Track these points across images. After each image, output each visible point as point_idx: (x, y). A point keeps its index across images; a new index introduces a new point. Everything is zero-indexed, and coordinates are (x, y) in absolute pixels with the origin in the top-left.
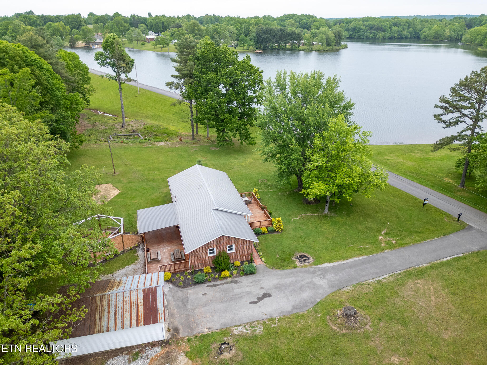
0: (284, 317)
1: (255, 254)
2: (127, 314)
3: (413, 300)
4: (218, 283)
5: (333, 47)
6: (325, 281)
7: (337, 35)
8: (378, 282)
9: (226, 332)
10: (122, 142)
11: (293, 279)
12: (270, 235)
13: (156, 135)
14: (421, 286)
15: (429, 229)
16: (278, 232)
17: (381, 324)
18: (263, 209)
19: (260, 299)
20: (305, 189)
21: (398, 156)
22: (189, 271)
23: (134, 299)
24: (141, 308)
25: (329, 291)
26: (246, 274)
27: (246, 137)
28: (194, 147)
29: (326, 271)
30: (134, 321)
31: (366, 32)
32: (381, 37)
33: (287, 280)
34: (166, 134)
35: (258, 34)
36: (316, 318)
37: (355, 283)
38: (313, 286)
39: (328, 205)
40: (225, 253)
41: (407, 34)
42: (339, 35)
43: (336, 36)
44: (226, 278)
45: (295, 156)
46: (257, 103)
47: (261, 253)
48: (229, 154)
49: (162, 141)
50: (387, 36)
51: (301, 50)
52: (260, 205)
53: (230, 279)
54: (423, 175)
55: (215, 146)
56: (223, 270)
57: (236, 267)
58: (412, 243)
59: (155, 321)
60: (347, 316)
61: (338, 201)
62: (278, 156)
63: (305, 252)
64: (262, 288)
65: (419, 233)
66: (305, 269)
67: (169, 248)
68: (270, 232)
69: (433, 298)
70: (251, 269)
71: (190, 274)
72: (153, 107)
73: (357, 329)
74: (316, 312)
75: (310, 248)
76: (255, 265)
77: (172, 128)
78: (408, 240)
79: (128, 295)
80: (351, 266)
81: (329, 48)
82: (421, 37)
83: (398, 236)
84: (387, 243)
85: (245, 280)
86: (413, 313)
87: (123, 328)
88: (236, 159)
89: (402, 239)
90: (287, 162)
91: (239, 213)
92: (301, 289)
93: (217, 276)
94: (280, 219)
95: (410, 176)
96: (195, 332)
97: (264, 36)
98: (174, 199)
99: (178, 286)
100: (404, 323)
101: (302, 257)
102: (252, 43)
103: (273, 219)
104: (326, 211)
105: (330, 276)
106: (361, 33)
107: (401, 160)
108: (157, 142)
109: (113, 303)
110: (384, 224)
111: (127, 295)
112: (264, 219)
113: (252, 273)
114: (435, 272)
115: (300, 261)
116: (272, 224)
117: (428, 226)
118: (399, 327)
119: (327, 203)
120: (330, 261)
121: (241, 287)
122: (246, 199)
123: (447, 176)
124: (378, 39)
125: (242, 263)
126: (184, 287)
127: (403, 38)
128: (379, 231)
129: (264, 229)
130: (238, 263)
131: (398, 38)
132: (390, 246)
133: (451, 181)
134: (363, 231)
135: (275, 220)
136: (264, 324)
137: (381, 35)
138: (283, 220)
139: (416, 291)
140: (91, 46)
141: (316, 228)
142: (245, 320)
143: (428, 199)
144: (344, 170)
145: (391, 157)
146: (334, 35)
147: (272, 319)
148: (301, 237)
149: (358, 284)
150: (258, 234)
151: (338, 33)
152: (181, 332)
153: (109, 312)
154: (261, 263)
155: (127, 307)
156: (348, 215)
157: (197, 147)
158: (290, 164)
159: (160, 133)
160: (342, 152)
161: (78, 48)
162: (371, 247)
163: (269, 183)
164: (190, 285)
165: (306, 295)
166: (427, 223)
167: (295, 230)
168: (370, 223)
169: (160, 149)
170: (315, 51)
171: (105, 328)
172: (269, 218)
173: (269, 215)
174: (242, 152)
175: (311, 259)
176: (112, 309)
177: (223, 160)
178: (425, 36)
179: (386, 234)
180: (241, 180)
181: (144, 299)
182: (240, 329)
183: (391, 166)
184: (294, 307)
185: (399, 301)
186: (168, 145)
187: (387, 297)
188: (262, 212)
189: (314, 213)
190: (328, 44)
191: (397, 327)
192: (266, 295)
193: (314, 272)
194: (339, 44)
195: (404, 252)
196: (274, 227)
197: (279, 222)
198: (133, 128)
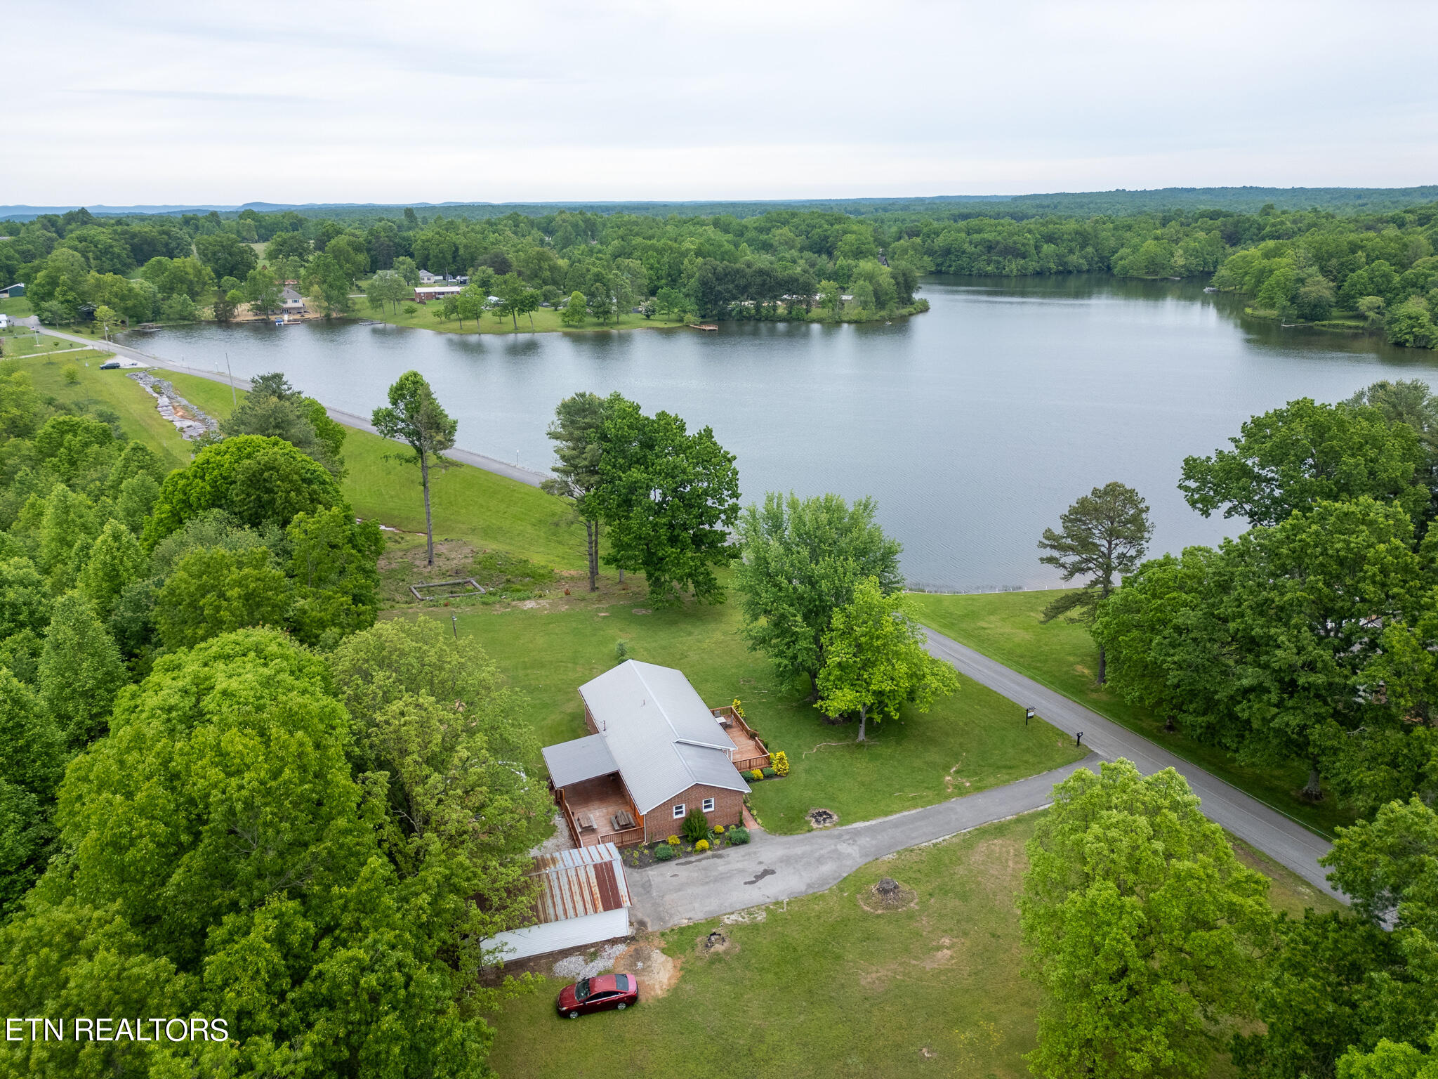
0: (795, 900)
1: (745, 813)
2: (577, 898)
3: (982, 867)
4: (693, 859)
5: (892, 311)
6: (856, 848)
7: (901, 279)
8: (934, 845)
9: (714, 921)
10: (446, 605)
11: (808, 848)
12: (767, 782)
13: (508, 581)
14: (997, 849)
15: (1026, 762)
16: (780, 776)
17: (932, 900)
18: (752, 736)
19: (759, 877)
20: (822, 699)
21: (1003, 620)
22: (645, 843)
23: (583, 879)
24: (596, 890)
25: (861, 861)
26: (735, 844)
27: (708, 587)
28: (598, 610)
29: (857, 833)
30: (589, 906)
31: (975, 260)
32: (1015, 272)
33: (799, 850)
34: (528, 575)
35: (704, 283)
36: (842, 897)
37: (899, 848)
38: (839, 856)
39: (863, 726)
40: (699, 811)
41: (1081, 261)
42: (906, 280)
43: (898, 284)
44: (703, 850)
45: (803, 644)
46: (726, 523)
47: (755, 812)
48: (673, 623)
49: (529, 598)
50: (1031, 270)
51: (813, 321)
52: (747, 731)
53: (709, 853)
54: (1040, 661)
55: (643, 606)
56: (697, 840)
57: (717, 835)
58: (996, 786)
59: (618, 905)
60: (884, 891)
61: (878, 718)
62: (774, 641)
63: (826, 806)
64: (761, 863)
65: (1010, 768)
66: (825, 833)
67: (605, 810)
68: (768, 777)
69: (1011, 864)
70: (742, 836)
71: (646, 847)
72: (482, 506)
73: (897, 907)
74: (842, 890)
75: (833, 800)
76: (747, 830)
77: (538, 559)
78: (992, 780)
79: (574, 873)
80: (896, 825)
81: (883, 313)
82: (1115, 271)
83: (976, 774)
84: (956, 787)
85: (734, 853)
86: (979, 884)
87: (576, 915)
88: (690, 634)
89: (980, 780)
90: (790, 653)
91: (715, 746)
92: (820, 860)
93: (689, 849)
94: (783, 753)
95: (1018, 663)
96: (670, 925)
97: (719, 288)
98: (600, 726)
99: (631, 866)
100: (964, 897)
101: (820, 814)
102: (691, 305)
103: (772, 755)
104: (862, 736)
105: (864, 841)
106: (964, 261)
107: (1007, 630)
108: (519, 599)
109: (555, 884)
110: (956, 756)
111: (572, 873)
112: (757, 755)
113: (744, 842)
114: (1021, 827)
115: (817, 821)
116: (770, 764)
117: (1027, 757)
118: (957, 903)
119: (861, 722)
120: (865, 819)
121: (729, 863)
122: (722, 720)
123: (1083, 662)
124: (1007, 276)
125: (727, 828)
126: (640, 867)
127: (1070, 272)
128: (946, 768)
129: (757, 773)
130: (719, 828)
131: (1058, 273)
132: (961, 792)
133: (1086, 671)
134: (921, 770)
135: (776, 756)
136: (767, 909)
137: (1013, 266)
138: (787, 755)
139: (988, 856)
140: (273, 318)
141: (843, 767)
142: (739, 906)
143: (1033, 709)
144: (882, 668)
145: (990, 623)
146: (892, 281)
147: (778, 903)
148: (819, 784)
149: (906, 850)
150: (749, 780)
151: (904, 275)
152: (649, 925)
153: (552, 896)
154: (757, 826)
155: (576, 889)
156: (898, 743)
157: (607, 610)
158: (795, 657)
159: (516, 576)
160: (878, 638)
161: (240, 325)
162: (930, 794)
163: (760, 685)
164: (648, 865)
165: (827, 868)
166: (1028, 750)
167: (808, 771)
168: (934, 756)
169: (530, 616)
170: (849, 322)
171: (553, 917)
172: (764, 753)
173: (763, 749)
174: (700, 619)
175: (835, 817)
176: (556, 891)
177: (663, 637)
178: (1124, 267)
179: (957, 772)
180: (707, 681)
181: (597, 877)
182: (733, 917)
183: (984, 643)
184: (809, 886)
185: (961, 870)
186: (544, 608)
187: (946, 866)
188: (751, 743)
189: (840, 740)
190: (881, 303)
191: (953, 903)
192: (766, 873)
193: (840, 836)
194: (909, 301)
195: (981, 800)
196: (774, 768)
197: (781, 759)
198: (454, 564)
